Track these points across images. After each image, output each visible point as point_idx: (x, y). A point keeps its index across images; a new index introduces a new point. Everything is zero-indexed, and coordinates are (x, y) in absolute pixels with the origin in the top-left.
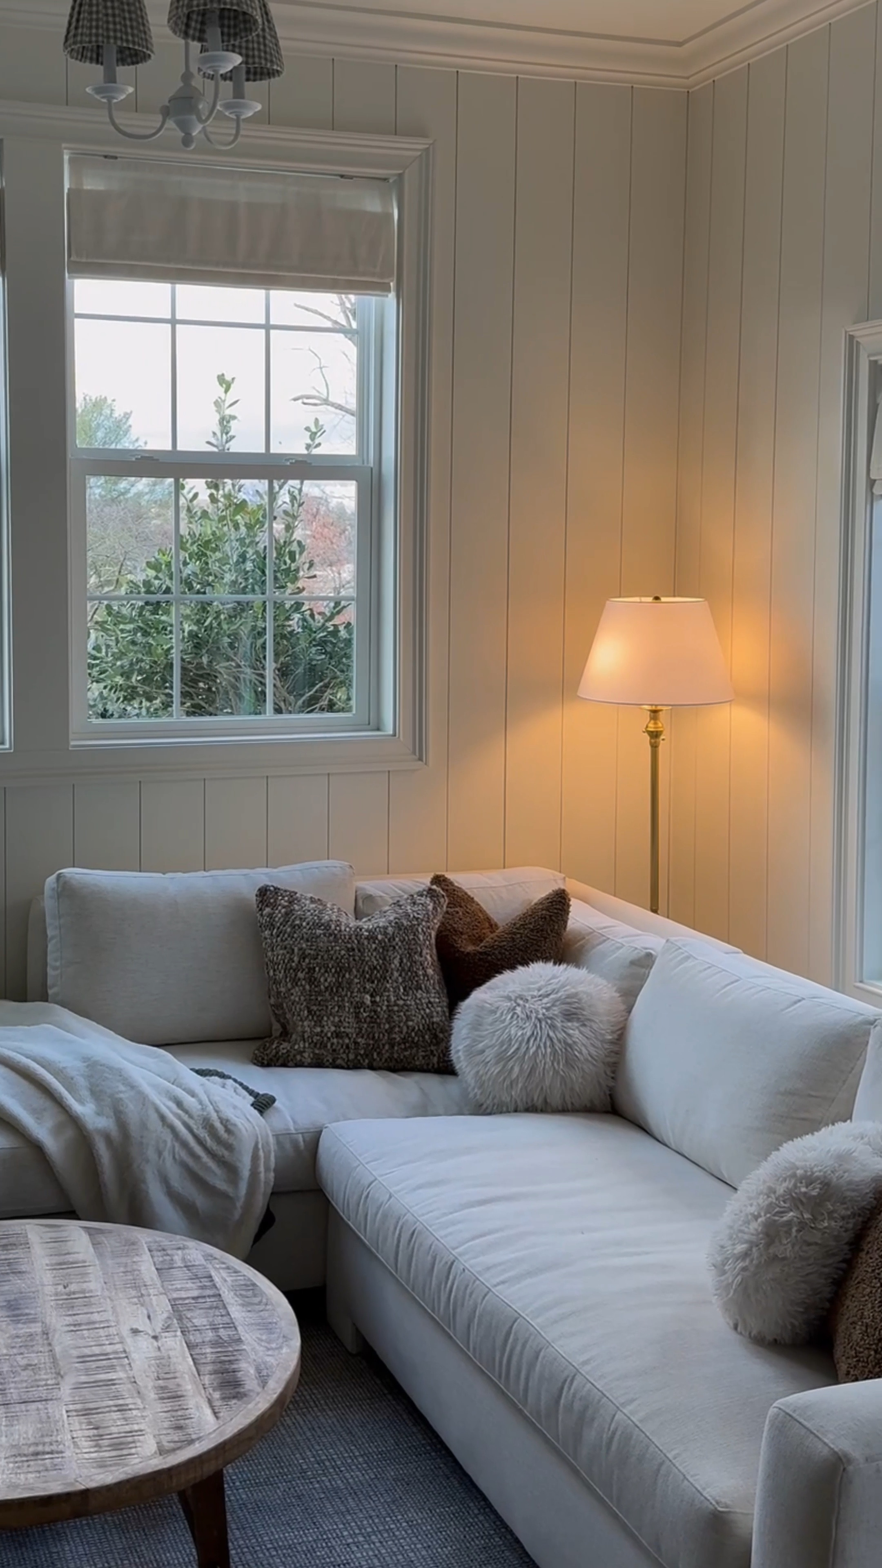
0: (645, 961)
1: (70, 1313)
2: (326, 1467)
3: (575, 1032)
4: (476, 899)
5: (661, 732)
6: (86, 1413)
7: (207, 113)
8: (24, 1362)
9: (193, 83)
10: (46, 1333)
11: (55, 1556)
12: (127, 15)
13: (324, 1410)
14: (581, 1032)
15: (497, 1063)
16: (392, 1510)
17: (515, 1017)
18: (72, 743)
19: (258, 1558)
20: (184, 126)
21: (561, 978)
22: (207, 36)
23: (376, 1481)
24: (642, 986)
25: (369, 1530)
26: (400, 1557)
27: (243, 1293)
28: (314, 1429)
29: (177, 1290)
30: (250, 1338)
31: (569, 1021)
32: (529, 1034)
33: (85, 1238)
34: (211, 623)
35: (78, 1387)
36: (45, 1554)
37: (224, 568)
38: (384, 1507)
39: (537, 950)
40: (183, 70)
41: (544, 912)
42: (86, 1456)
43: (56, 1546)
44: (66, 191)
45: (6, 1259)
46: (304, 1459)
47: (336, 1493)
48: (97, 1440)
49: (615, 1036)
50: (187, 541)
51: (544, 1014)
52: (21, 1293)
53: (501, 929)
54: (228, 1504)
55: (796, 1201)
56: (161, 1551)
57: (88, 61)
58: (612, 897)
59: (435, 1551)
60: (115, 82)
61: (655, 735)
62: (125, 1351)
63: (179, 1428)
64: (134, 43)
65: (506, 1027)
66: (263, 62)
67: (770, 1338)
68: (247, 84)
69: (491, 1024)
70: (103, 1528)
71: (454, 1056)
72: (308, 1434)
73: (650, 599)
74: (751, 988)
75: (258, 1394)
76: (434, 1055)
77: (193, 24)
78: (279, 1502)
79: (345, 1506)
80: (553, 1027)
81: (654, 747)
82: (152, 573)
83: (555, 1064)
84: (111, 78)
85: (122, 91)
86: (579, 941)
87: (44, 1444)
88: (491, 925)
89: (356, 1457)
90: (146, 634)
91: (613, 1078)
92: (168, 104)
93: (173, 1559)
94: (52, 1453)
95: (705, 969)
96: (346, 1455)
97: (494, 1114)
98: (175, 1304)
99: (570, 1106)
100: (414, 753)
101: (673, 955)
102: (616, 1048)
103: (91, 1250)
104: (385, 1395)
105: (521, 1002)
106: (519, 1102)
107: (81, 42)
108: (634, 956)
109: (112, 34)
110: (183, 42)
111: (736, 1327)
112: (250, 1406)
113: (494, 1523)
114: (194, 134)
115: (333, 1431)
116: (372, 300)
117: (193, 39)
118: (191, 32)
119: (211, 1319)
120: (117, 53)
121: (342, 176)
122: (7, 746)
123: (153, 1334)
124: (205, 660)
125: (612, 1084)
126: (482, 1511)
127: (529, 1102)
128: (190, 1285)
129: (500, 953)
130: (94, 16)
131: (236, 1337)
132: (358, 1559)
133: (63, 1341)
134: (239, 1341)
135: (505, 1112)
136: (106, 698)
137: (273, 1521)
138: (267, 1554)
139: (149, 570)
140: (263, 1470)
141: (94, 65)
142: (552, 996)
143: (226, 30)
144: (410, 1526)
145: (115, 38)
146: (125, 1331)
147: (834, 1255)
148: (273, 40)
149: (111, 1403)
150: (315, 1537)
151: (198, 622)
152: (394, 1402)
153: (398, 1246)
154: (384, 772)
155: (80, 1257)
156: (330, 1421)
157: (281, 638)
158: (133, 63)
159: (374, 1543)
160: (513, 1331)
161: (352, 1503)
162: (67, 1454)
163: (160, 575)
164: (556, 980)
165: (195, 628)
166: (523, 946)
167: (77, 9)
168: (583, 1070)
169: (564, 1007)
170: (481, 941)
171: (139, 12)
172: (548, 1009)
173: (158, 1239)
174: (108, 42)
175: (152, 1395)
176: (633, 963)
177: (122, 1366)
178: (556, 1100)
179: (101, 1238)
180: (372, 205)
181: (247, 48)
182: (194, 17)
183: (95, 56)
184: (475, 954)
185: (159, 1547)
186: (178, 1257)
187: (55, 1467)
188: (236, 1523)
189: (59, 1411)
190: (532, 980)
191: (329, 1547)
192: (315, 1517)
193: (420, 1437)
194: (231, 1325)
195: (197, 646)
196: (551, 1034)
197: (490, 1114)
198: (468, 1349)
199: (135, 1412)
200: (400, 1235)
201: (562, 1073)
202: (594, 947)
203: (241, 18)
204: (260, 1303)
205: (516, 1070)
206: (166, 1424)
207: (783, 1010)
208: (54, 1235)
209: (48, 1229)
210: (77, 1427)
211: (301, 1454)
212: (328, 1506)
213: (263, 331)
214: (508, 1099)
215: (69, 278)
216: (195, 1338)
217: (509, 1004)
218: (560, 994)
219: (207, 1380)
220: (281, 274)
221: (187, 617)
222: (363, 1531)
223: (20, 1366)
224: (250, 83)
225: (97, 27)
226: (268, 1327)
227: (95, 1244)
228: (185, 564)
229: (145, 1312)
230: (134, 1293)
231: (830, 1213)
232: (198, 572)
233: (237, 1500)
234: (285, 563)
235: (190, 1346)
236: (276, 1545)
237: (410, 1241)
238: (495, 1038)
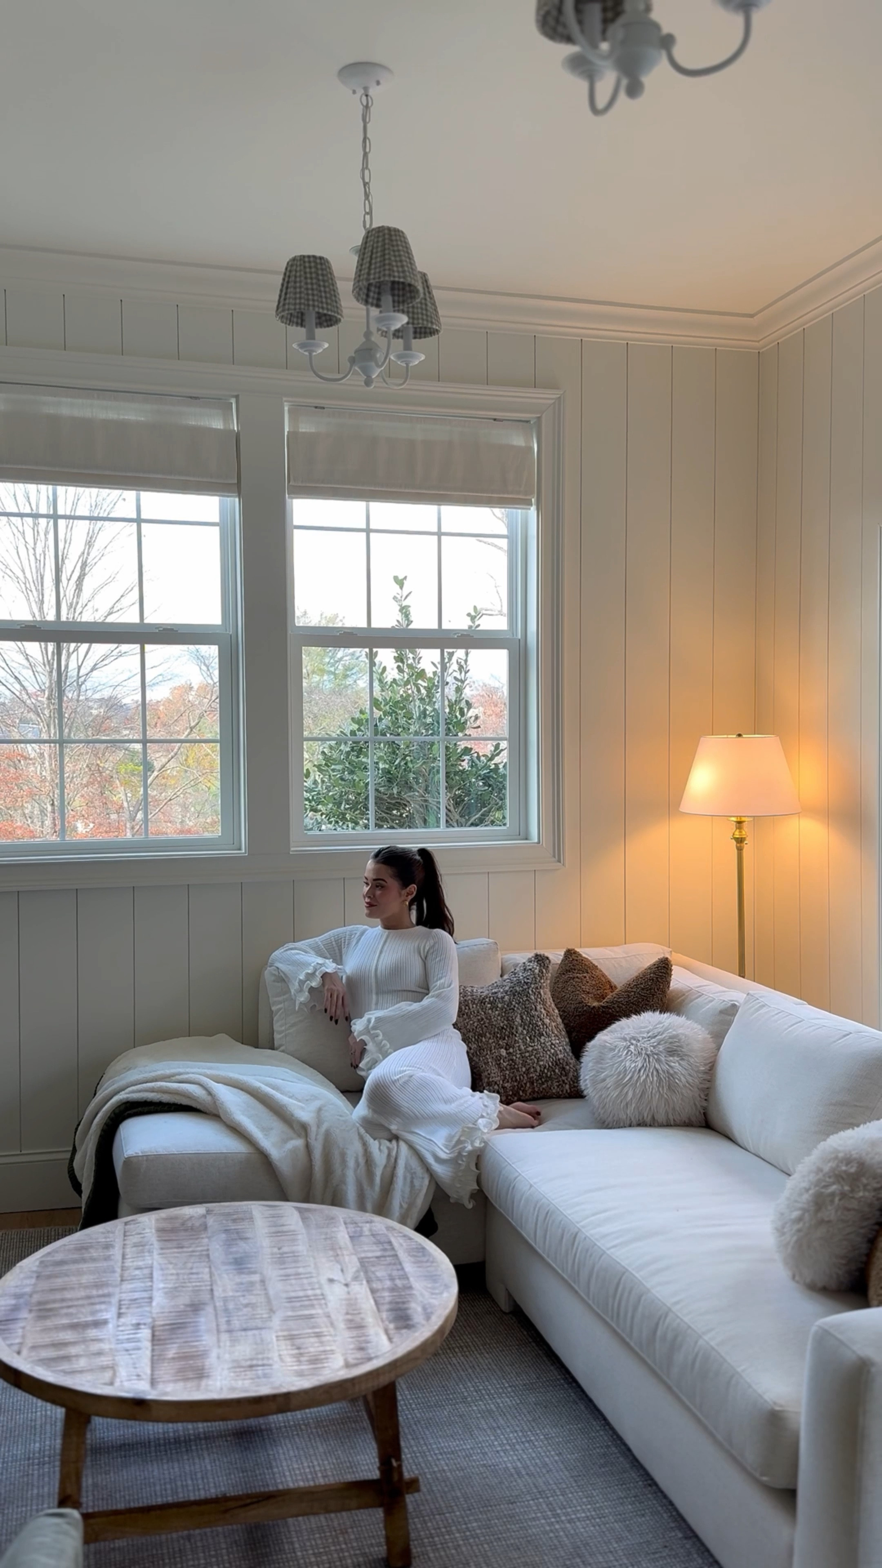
0: (731, 1010)
1: (282, 1267)
2: (482, 1394)
3: (676, 1065)
4: (599, 967)
5: (745, 838)
6: (291, 1338)
7: (382, 360)
8: (245, 1302)
9: (373, 339)
10: (263, 1281)
11: (271, 1457)
12: (322, 289)
13: (483, 1353)
14: (680, 1064)
15: (616, 1088)
16: (533, 1427)
17: (630, 1053)
18: (292, 849)
19: (428, 1460)
20: (366, 371)
21: (665, 1024)
22: (382, 303)
23: (521, 1405)
24: (728, 1029)
25: (514, 1441)
26: (538, 1461)
27: (415, 1254)
28: (474, 1367)
29: (365, 1251)
30: (419, 1285)
31: (671, 1056)
32: (640, 1066)
33: (296, 1214)
34: (399, 763)
35: (286, 1319)
36: (264, 1456)
37: (410, 721)
38: (526, 1425)
39: (646, 1004)
40: (365, 329)
41: (652, 975)
42: (289, 1368)
43: (273, 1450)
44: (286, 434)
45: (235, 1229)
46: (465, 1388)
47: (490, 1414)
48: (298, 1357)
49: (707, 1067)
50: (381, 703)
51: (651, 1051)
52: (245, 1253)
53: (619, 988)
54: (400, 1408)
55: (838, 1177)
56: (353, 1455)
57: (295, 325)
58: (710, 967)
59: (565, 1457)
60: (314, 338)
61: (740, 841)
62: (322, 1295)
63: (361, 1349)
64: (328, 310)
65: (622, 1061)
66: (425, 322)
67: (820, 1284)
68: (414, 341)
69: (611, 1059)
70: (309, 1437)
71: (582, 1085)
72: (470, 1370)
73: (735, 736)
74: (810, 1027)
75: (423, 1326)
76: (566, 1084)
77: (371, 294)
78: (445, 1419)
79: (497, 1424)
80: (658, 1061)
81: (740, 850)
82: (356, 727)
83: (661, 1089)
84: (311, 336)
85: (319, 346)
86: (679, 998)
87: (257, 1359)
88: (612, 987)
89: (506, 1388)
90: (352, 772)
91: (706, 1100)
92: (354, 355)
93: (362, 1460)
94: (263, 1365)
95: (777, 1014)
96: (498, 1386)
97: (614, 1128)
98: (362, 1261)
99: (672, 1123)
100: (554, 856)
101: (751, 1005)
102: (708, 1078)
103: (301, 1223)
104: (530, 1342)
105: (634, 1042)
106: (633, 1119)
107: (288, 309)
108: (722, 1006)
109: (311, 303)
110: (364, 307)
111: (794, 1277)
112: (417, 1334)
113: (612, 1436)
114: (373, 377)
115: (489, 1369)
116: (518, 513)
117: (372, 305)
118: (370, 300)
119: (389, 1272)
120: (316, 318)
121: (495, 420)
122: (243, 851)
123: (344, 1282)
124: (395, 791)
125: (705, 1104)
126: (602, 1428)
127: (641, 1118)
128: (375, 1248)
129: (618, 1007)
130: (298, 290)
131: (408, 1285)
132: (505, 1462)
133: (276, 1287)
134: (410, 1288)
135: (622, 1127)
136: (320, 823)
137: (440, 1433)
138: (435, 1458)
139: (353, 724)
140: (434, 1396)
141: (299, 328)
142: (658, 1037)
143: (396, 298)
144: (546, 1438)
145: (314, 306)
146: (323, 1280)
147: (868, 1219)
148: (433, 307)
149: (310, 1331)
150: (472, 1446)
151: (391, 762)
152: (536, 1348)
153: (536, 1224)
154: (530, 871)
155: (292, 1228)
156: (487, 1362)
157: (455, 775)
158: (328, 326)
159: (517, 1450)
160: (622, 1281)
161: (502, 1422)
162: (276, 1366)
163: (362, 728)
164: (661, 1025)
165: (387, 766)
166: (635, 1001)
167: (285, 285)
168: (683, 1095)
169: (667, 1045)
170: (604, 999)
171: (331, 287)
172: (654, 1047)
173: (352, 1215)
174: (308, 309)
175: (342, 1326)
176: (722, 1012)
177: (320, 1305)
178: (661, 1117)
179: (307, 1214)
180: (518, 441)
181: (413, 313)
182: (373, 289)
183: (299, 321)
184: (599, 1008)
185: (352, 1451)
186: (366, 1228)
187: (265, 1376)
188: (411, 1435)
189: (271, 1336)
190: (642, 1025)
191: (483, 1453)
192: (473, 1431)
193: (556, 1373)
194: (405, 1277)
195: (390, 781)
196: (657, 1066)
197: (611, 1128)
198: (589, 1297)
199: (328, 1338)
200: (538, 1216)
201: (665, 1096)
202: (692, 1001)
203: (407, 288)
204: (427, 1261)
205: (630, 1094)
206: (352, 1346)
207: (835, 1042)
208: (271, 1212)
209: (268, 1208)
210: (284, 1347)
211: (463, 1385)
212: (483, 1422)
213: (436, 537)
214: (625, 1117)
215: (289, 497)
216: (376, 1285)
217: (625, 1044)
218: (664, 1036)
219: (384, 1315)
220: (449, 493)
221: (380, 758)
222: (510, 1441)
223: (242, 1304)
224: (417, 340)
225: (300, 298)
226: (433, 1278)
227: (304, 1219)
228: (380, 719)
229: (339, 1267)
230: (331, 1253)
231: (865, 1186)
232: (390, 725)
233: (413, 1418)
234: (456, 717)
235: (373, 1291)
236: (442, 1451)
237: (545, 1219)
238: (614, 1069)
